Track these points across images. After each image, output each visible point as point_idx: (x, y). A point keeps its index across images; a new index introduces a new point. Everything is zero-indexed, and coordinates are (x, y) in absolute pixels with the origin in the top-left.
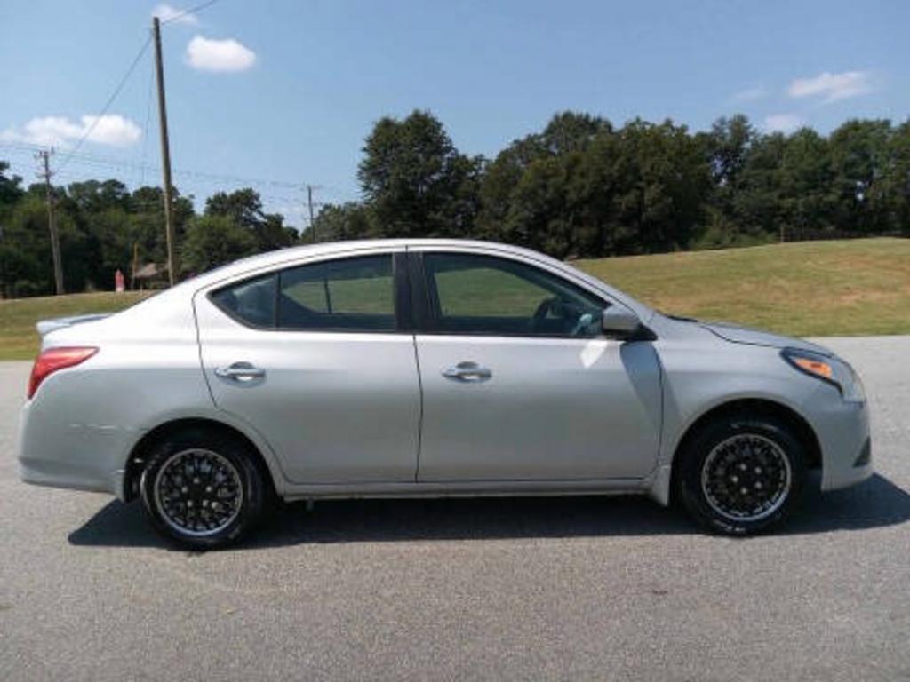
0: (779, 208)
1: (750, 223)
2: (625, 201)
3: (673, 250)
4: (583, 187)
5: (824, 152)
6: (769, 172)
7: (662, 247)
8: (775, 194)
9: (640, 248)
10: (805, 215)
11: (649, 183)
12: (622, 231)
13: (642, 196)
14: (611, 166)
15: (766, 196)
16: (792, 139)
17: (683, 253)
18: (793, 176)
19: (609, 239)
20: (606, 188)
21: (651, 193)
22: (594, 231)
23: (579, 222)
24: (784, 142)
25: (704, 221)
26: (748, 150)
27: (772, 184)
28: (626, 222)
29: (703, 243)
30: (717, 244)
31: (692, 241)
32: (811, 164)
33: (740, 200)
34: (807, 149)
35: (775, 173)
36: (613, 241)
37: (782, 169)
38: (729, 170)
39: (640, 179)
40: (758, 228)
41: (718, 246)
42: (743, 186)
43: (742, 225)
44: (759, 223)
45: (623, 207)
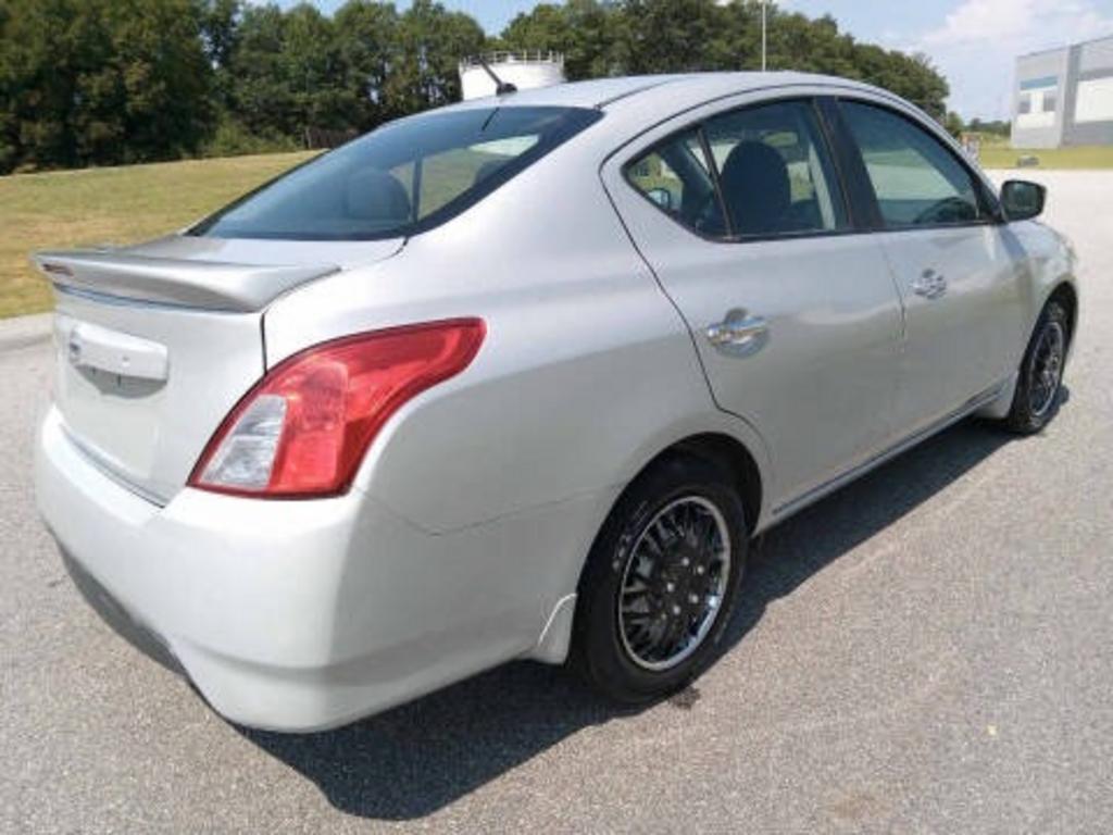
0: (291, 104)
1: (261, 121)
2: (97, 84)
3: (178, 158)
4: (25, 59)
5: (330, 37)
6: (272, 56)
7: (161, 151)
8: (285, 85)
9: (128, 154)
10: (321, 114)
11: (128, 60)
12: (99, 129)
13: (121, 78)
14: (65, 31)
15: (275, 88)
16: (291, 15)
17: (192, 162)
18: (301, 65)
19: (81, 140)
20: (63, 62)
21: (135, 73)
22: (56, 127)
23: (29, 114)
24: (284, 18)
25: (208, 118)
26: (240, 25)
27: (279, 74)
28: (102, 113)
29: (216, 146)
30: (234, 150)
31: (201, 145)
32: (318, 51)
33: (241, 92)
34: (312, 33)
35: (279, 58)
36: (89, 142)
37: (287, 53)
38: (220, 49)
39: (114, 53)
40: (271, 129)
41: (236, 151)
42: (243, 73)
43: (252, 125)
44: (272, 123)
45: (95, 91)
